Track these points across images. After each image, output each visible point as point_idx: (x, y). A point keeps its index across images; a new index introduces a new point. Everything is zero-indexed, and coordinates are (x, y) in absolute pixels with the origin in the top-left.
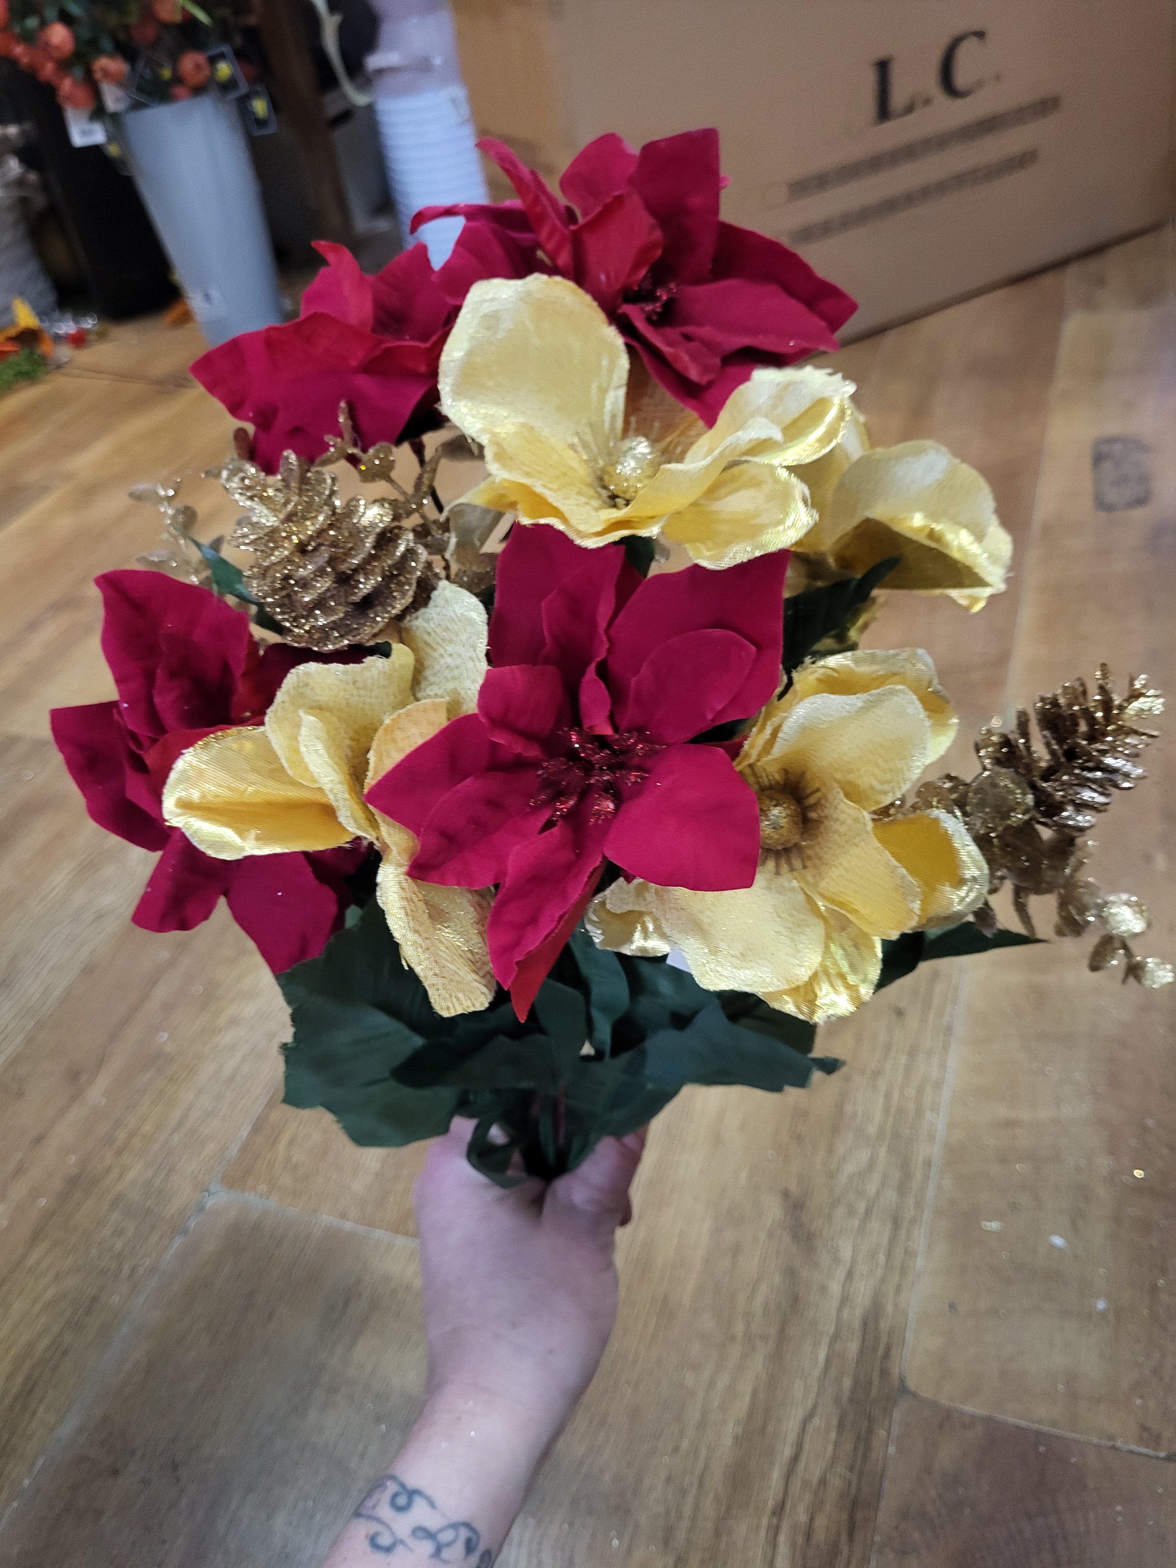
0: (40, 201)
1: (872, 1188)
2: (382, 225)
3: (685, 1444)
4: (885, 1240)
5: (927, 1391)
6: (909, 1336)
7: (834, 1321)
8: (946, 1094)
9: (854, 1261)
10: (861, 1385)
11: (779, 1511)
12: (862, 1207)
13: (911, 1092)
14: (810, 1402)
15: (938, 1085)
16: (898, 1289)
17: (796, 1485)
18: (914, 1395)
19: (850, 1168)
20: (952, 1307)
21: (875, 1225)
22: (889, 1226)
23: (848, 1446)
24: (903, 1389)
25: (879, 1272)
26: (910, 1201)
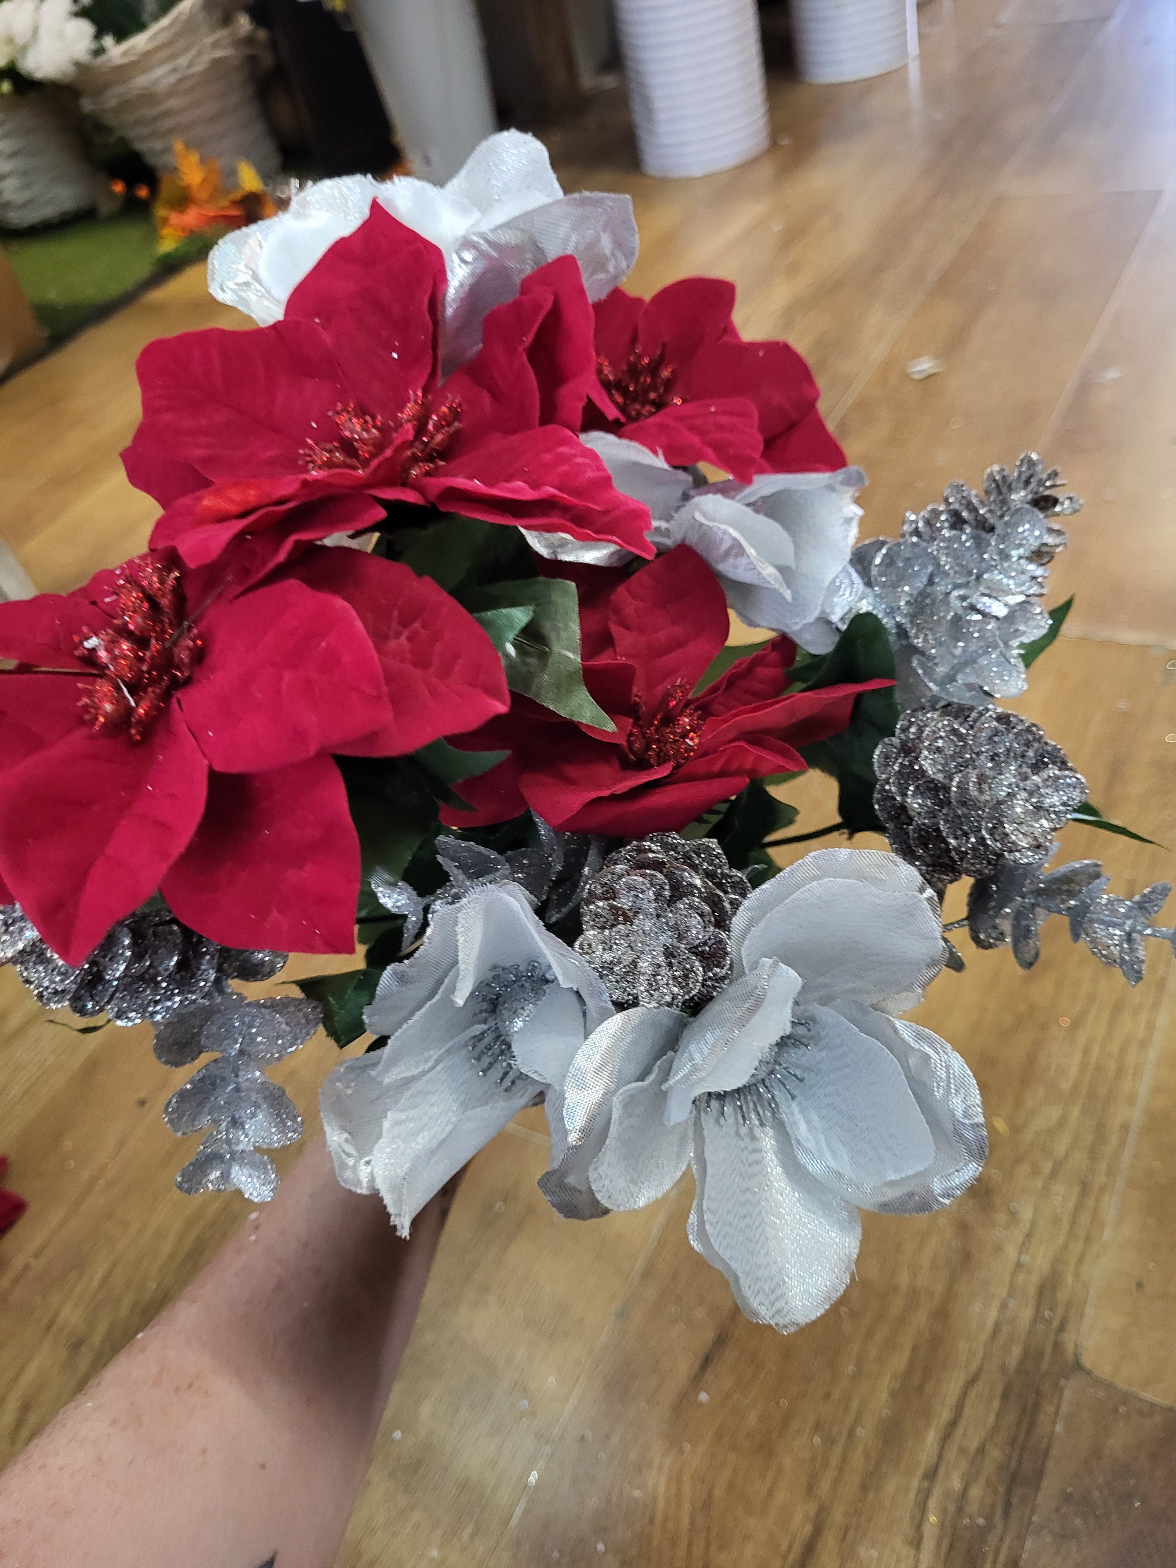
0: (267, 60)
1: (1060, 1149)
2: (609, 81)
3: (836, 1394)
4: (1071, 1204)
5: (1104, 1370)
6: (1089, 1311)
7: (1007, 1284)
8: (1152, 1054)
9: (1033, 1224)
10: (1032, 1355)
11: (931, 1474)
12: (1047, 1167)
13: (1114, 1048)
14: (974, 1366)
15: (1144, 1044)
16: (1081, 1259)
17: (951, 1453)
18: (1088, 1373)
19: (1039, 1124)
20: (1139, 1285)
21: (1059, 1189)
22: (1076, 1190)
23: (1012, 1417)
24: (1078, 1366)
25: (1061, 1239)
26: (1103, 1166)
